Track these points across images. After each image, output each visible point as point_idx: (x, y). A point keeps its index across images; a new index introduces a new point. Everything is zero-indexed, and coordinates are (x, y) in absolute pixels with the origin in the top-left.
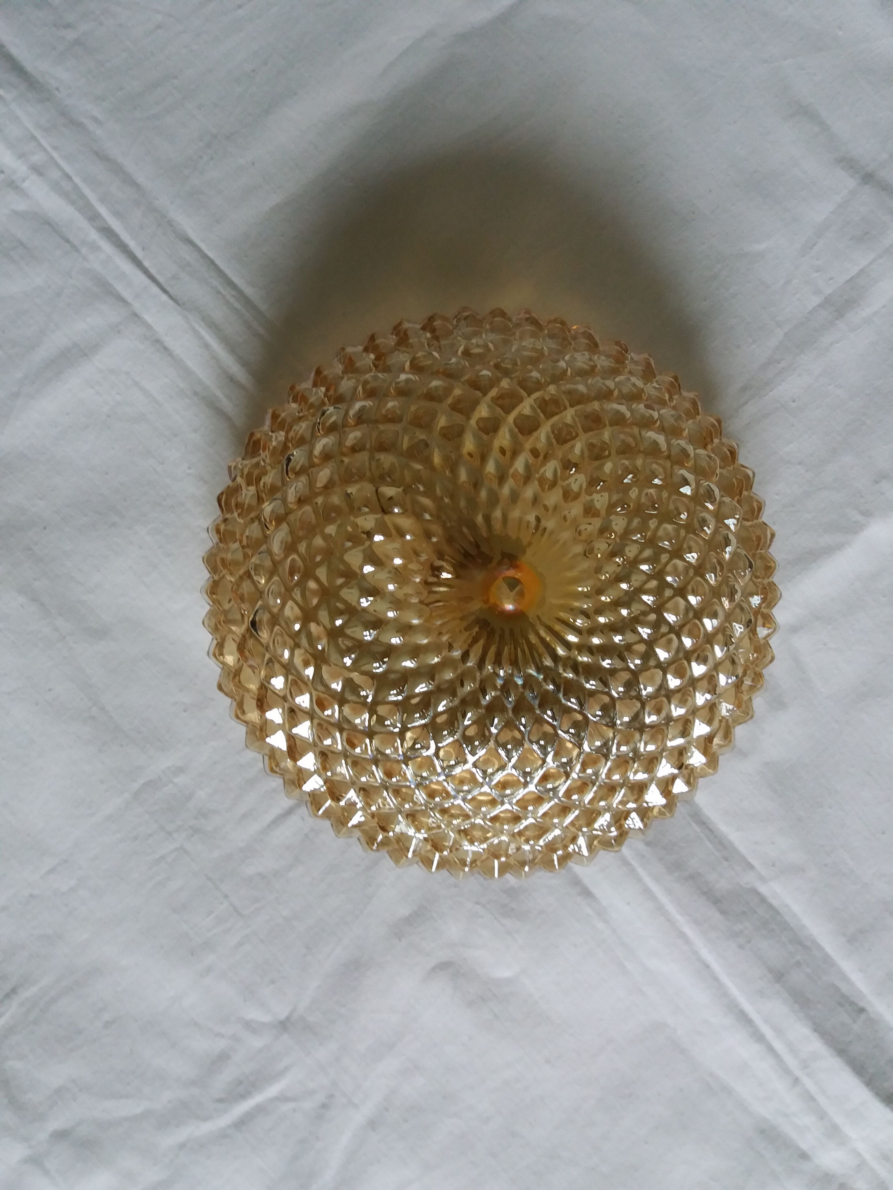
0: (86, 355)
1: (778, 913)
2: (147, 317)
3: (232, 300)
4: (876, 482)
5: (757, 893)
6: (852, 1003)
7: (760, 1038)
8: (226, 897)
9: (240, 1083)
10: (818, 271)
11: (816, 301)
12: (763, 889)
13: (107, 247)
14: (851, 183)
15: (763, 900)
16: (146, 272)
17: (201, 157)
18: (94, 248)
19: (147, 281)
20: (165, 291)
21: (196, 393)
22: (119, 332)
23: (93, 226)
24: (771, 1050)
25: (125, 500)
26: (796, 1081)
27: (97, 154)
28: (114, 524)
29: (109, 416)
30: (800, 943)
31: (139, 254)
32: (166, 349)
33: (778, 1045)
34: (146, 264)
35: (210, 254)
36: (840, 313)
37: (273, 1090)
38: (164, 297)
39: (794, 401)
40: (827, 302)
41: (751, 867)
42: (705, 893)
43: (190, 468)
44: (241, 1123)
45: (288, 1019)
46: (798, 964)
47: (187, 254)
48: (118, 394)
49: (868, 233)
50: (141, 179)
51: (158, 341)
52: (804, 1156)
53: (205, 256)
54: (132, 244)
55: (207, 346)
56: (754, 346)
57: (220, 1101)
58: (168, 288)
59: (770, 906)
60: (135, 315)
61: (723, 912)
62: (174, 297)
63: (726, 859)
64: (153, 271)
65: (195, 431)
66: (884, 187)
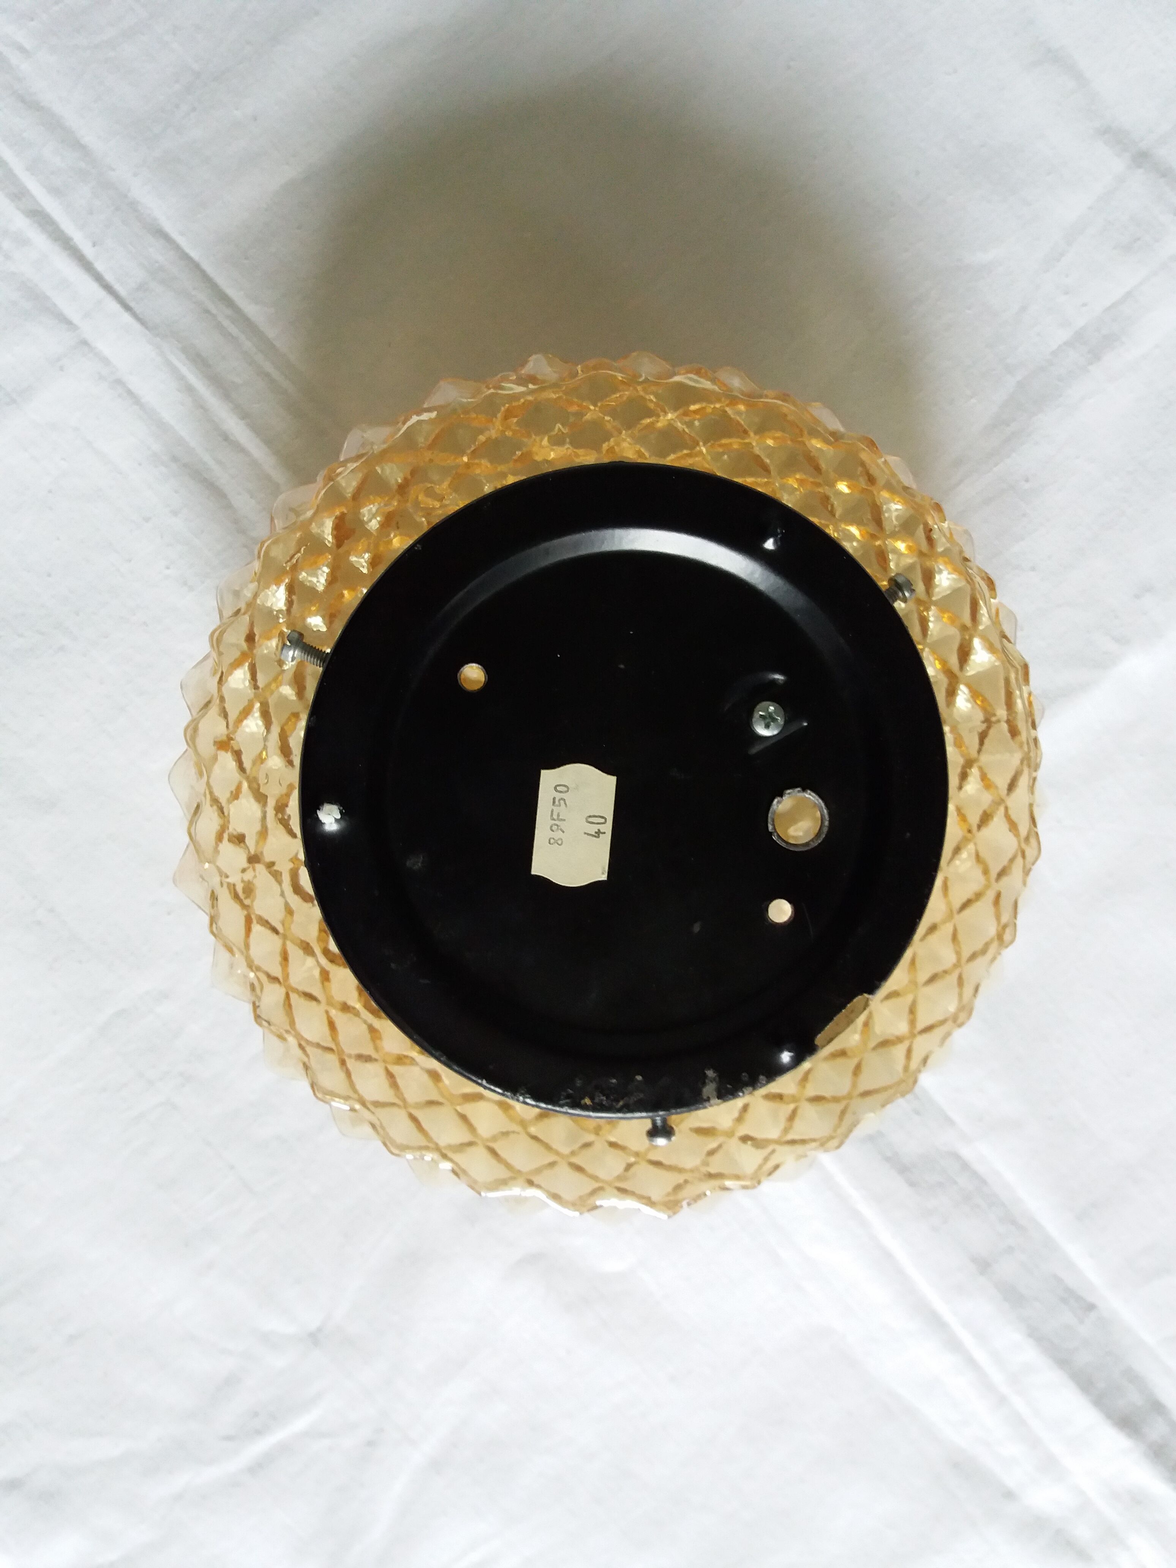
0: (14, 401)
1: (984, 1182)
2: (101, 346)
3: (226, 323)
4: (1137, 597)
5: (957, 1157)
6: (1079, 1299)
7: (954, 1345)
8: (232, 1167)
9: (256, 1414)
10: (1066, 293)
11: (1063, 335)
12: (966, 1152)
13: (40, 240)
14: (1118, 164)
15: (965, 1166)
16: (98, 278)
17: (177, 106)
18: (22, 241)
19: (102, 293)
20: (127, 308)
21: (175, 459)
22: (61, 369)
23: (18, 209)
24: (971, 1362)
25: (78, 614)
26: (1002, 1400)
27: (22, 99)
28: (62, 648)
29: (50, 492)
30: (1014, 1222)
31: (88, 251)
32: (130, 393)
33: (980, 1356)
34: (99, 266)
35: (194, 254)
36: (1095, 355)
37: (301, 1424)
38: (126, 317)
39: (1027, 480)
40: (1079, 338)
41: (949, 1121)
42: (888, 1159)
43: (168, 568)
44: (256, 1468)
45: (319, 1330)
46: (1010, 1250)
47: (157, 252)
48: (63, 459)
49: (1139, 239)
50: (89, 138)
51: (119, 382)
52: (1009, 1495)
53: (186, 257)
54: (78, 238)
55: (190, 389)
56: (973, 401)
57: (229, 1438)
58: (132, 304)
59: (975, 1175)
60: (85, 343)
61: (912, 1184)
62: (141, 316)
63: (917, 1113)
64: (109, 278)
65: (175, 513)
66: (1164, 173)
